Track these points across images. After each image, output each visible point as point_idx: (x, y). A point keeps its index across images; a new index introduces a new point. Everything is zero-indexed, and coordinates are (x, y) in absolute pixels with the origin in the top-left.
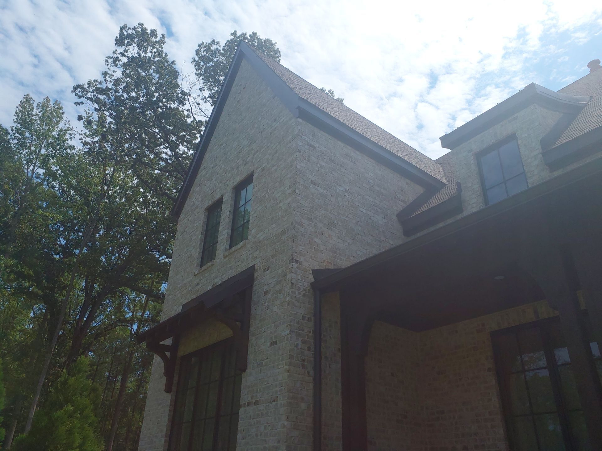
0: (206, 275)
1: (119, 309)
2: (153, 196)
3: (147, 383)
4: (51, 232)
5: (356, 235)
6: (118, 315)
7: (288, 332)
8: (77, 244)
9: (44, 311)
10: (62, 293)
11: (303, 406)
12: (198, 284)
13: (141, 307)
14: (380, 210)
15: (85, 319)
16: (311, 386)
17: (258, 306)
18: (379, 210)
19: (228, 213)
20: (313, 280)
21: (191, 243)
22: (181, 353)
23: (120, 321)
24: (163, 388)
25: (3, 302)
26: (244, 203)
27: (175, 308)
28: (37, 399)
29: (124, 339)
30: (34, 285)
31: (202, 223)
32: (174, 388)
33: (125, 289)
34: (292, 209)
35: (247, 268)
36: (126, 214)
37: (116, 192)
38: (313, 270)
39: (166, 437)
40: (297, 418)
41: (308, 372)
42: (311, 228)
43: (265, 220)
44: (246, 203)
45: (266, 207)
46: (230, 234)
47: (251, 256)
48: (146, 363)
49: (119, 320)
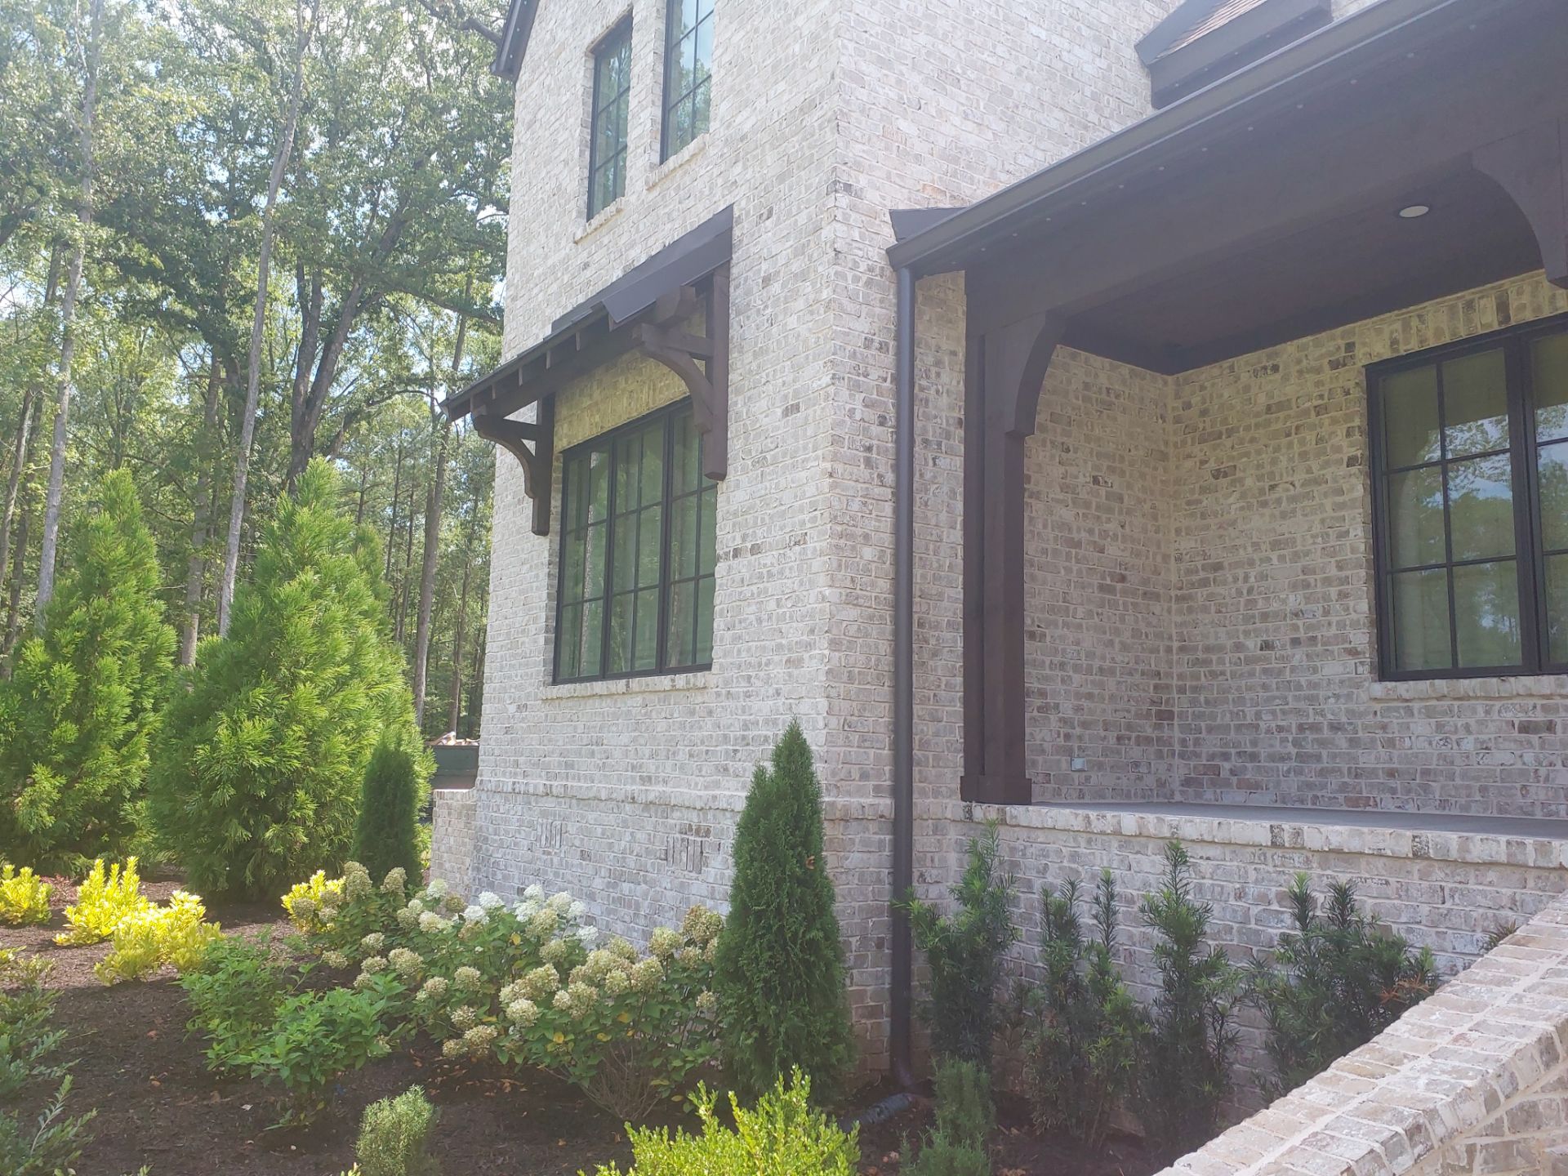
0: (606, 240)
1: (392, 351)
2: (440, 33)
3: (489, 530)
4: (184, 149)
5: (1017, 107)
6: (394, 365)
7: (827, 379)
8: (260, 181)
9: (208, 361)
10: (243, 312)
11: (868, 553)
12: (586, 266)
13: (449, 344)
14: (1089, 31)
15: (312, 378)
16: (888, 508)
17: (748, 317)
18: (1085, 31)
19: (651, 57)
20: (893, 241)
21: (556, 153)
22: (561, 443)
23: (399, 379)
24: (528, 524)
25: (104, 341)
26: (694, 24)
27: (535, 330)
28: (234, 567)
29: (418, 426)
30: (171, 294)
31: (580, 93)
32: (555, 525)
33: (401, 298)
34: (832, 32)
35: (711, 216)
36: (375, 90)
37: (338, 25)
38: (893, 213)
39: (546, 632)
40: (853, 580)
41: (880, 476)
42: (887, 90)
43: (754, 70)
44: (698, 24)
45: (756, 31)
46: (659, 120)
47: (720, 181)
48: (480, 482)
49: (399, 377)
